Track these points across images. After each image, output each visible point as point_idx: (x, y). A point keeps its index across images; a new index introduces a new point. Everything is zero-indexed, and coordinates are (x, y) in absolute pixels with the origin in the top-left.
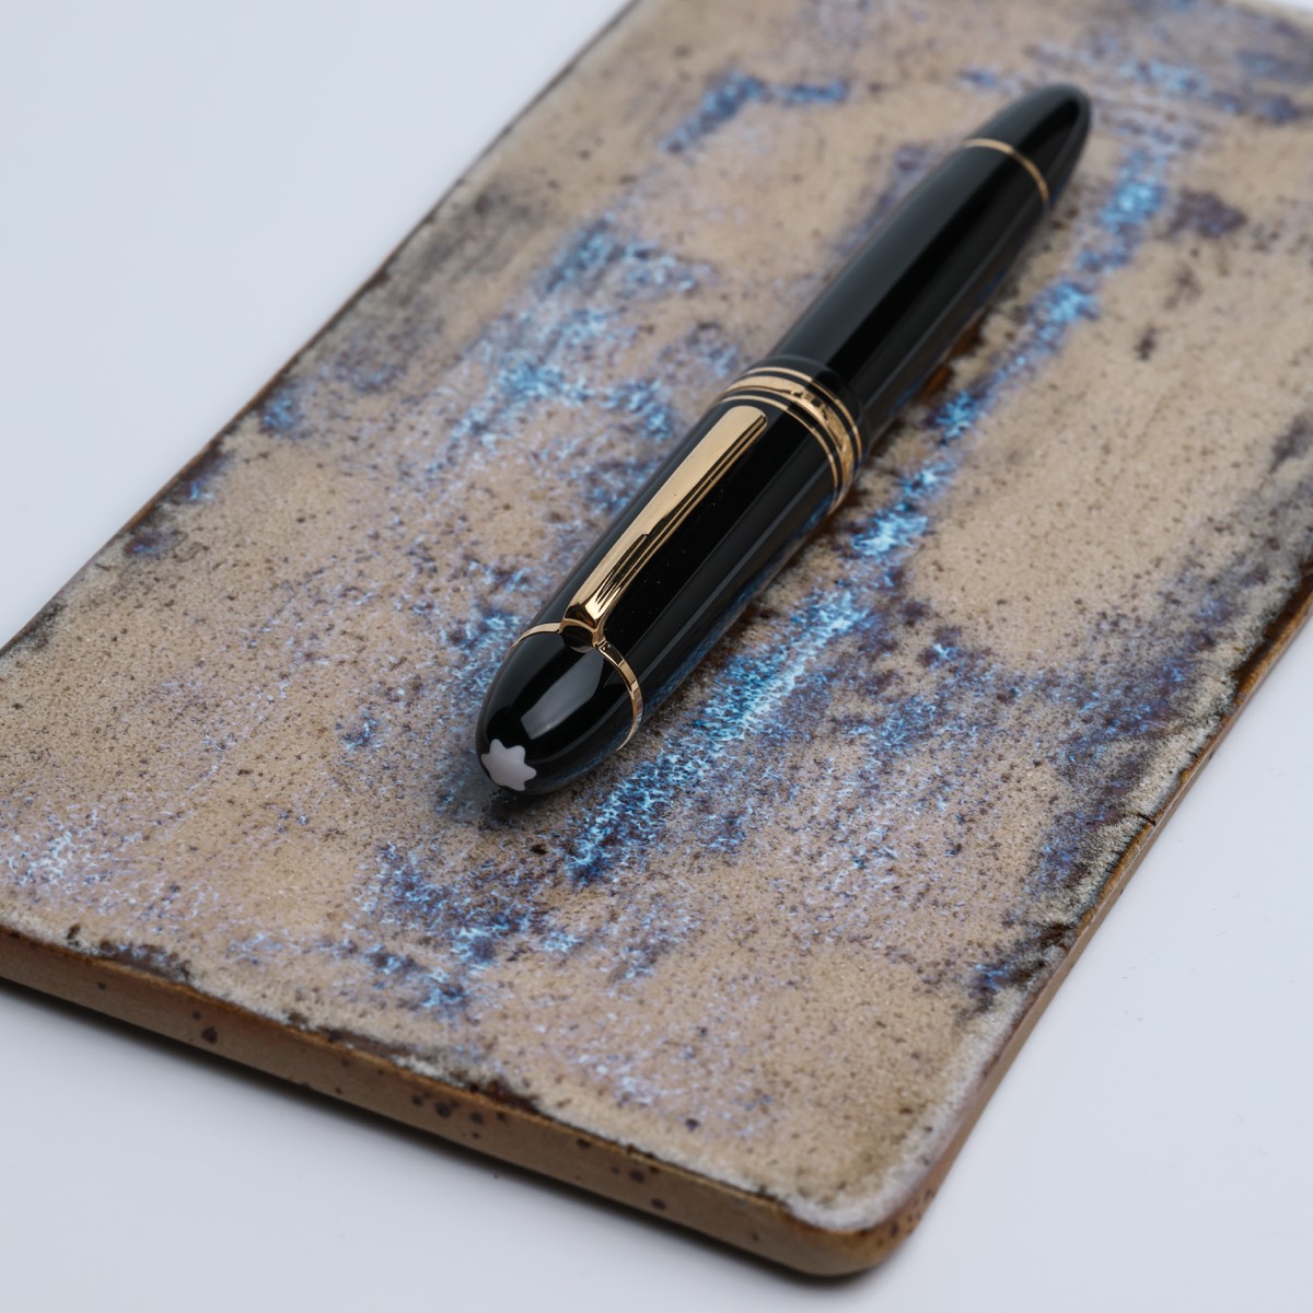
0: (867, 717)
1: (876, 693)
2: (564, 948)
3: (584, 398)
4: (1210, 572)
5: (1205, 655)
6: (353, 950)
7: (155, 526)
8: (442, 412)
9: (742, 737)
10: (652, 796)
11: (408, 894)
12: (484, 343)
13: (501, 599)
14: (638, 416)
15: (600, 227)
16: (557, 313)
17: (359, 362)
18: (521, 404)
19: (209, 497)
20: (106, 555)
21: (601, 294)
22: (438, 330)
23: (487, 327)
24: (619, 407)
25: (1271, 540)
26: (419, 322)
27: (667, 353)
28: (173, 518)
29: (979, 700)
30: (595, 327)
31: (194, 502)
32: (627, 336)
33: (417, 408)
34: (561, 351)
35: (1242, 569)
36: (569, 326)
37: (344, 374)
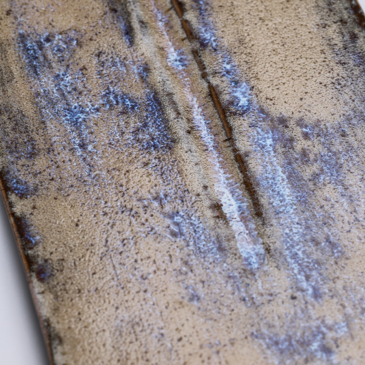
0: (317, 172)
1: (309, 160)
2: (345, 329)
3: (98, 110)
4: (341, 45)
7: (37, 263)
8: (64, 148)
9: (295, 207)
10: (298, 250)
11: (280, 346)
12: (43, 110)
13: (168, 208)
14: (120, 105)
15: (23, 38)
16: (50, 82)
17: (16, 147)
18: (83, 127)
19: (38, 238)
20: (37, 286)
21: (54, 65)
22: (24, 116)
23: (37, 103)
24: (111, 106)
25: (341, 21)
26: (14, 117)
27: (100, 73)
28: (38, 255)
29: (338, 141)
30: (67, 79)
31: (37, 244)
32: (81, 76)
33: (56, 153)
34: (69, 97)
35: (347, 37)
36: (59, 85)
37: (17, 155)
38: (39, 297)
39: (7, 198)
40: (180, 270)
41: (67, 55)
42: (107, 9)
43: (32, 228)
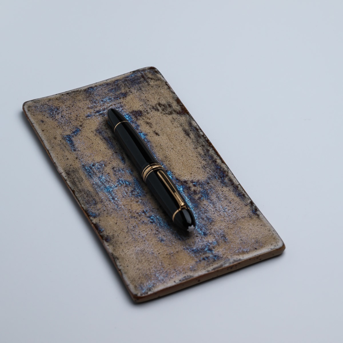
0: (200, 196)
1: (197, 193)
2: (216, 243)
3: (116, 187)
4: (203, 154)
5: (217, 163)
6: (200, 261)
7: (104, 237)
8: (107, 200)
9: (194, 209)
11: (194, 251)
12: (97, 189)
13: (148, 215)
14: (124, 184)
15: (84, 166)
16: (97, 180)
17: (89, 202)
18: (112, 193)
19: (103, 229)
20: (106, 244)
21: (97, 174)
22: (90, 192)
23: (94, 187)
24: (121, 184)
25: (202, 146)
26: (86, 192)
27: (115, 175)
28: (104, 235)
29: (206, 186)
30: (103, 178)
31: (103, 231)
32: (108, 176)
33: (104, 202)
34: (105, 183)
35: (205, 151)
36: (101, 180)
37: (90, 205)
38: (108, 247)
39: (90, 218)
40: (156, 233)
41: (101, 170)
42: (113, 152)
43: (101, 226)
